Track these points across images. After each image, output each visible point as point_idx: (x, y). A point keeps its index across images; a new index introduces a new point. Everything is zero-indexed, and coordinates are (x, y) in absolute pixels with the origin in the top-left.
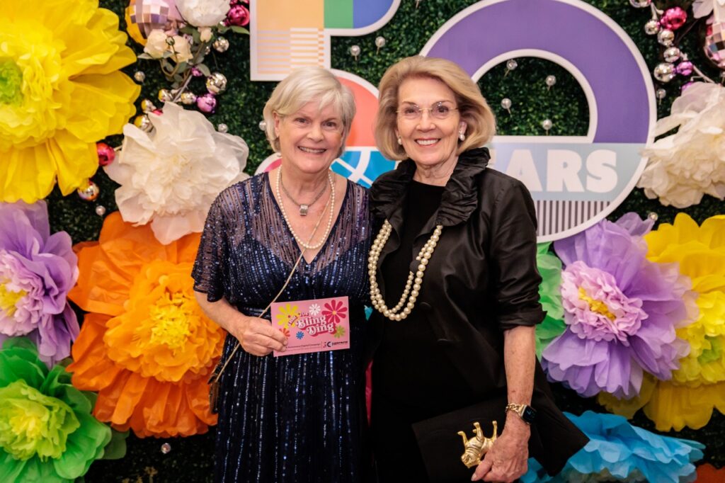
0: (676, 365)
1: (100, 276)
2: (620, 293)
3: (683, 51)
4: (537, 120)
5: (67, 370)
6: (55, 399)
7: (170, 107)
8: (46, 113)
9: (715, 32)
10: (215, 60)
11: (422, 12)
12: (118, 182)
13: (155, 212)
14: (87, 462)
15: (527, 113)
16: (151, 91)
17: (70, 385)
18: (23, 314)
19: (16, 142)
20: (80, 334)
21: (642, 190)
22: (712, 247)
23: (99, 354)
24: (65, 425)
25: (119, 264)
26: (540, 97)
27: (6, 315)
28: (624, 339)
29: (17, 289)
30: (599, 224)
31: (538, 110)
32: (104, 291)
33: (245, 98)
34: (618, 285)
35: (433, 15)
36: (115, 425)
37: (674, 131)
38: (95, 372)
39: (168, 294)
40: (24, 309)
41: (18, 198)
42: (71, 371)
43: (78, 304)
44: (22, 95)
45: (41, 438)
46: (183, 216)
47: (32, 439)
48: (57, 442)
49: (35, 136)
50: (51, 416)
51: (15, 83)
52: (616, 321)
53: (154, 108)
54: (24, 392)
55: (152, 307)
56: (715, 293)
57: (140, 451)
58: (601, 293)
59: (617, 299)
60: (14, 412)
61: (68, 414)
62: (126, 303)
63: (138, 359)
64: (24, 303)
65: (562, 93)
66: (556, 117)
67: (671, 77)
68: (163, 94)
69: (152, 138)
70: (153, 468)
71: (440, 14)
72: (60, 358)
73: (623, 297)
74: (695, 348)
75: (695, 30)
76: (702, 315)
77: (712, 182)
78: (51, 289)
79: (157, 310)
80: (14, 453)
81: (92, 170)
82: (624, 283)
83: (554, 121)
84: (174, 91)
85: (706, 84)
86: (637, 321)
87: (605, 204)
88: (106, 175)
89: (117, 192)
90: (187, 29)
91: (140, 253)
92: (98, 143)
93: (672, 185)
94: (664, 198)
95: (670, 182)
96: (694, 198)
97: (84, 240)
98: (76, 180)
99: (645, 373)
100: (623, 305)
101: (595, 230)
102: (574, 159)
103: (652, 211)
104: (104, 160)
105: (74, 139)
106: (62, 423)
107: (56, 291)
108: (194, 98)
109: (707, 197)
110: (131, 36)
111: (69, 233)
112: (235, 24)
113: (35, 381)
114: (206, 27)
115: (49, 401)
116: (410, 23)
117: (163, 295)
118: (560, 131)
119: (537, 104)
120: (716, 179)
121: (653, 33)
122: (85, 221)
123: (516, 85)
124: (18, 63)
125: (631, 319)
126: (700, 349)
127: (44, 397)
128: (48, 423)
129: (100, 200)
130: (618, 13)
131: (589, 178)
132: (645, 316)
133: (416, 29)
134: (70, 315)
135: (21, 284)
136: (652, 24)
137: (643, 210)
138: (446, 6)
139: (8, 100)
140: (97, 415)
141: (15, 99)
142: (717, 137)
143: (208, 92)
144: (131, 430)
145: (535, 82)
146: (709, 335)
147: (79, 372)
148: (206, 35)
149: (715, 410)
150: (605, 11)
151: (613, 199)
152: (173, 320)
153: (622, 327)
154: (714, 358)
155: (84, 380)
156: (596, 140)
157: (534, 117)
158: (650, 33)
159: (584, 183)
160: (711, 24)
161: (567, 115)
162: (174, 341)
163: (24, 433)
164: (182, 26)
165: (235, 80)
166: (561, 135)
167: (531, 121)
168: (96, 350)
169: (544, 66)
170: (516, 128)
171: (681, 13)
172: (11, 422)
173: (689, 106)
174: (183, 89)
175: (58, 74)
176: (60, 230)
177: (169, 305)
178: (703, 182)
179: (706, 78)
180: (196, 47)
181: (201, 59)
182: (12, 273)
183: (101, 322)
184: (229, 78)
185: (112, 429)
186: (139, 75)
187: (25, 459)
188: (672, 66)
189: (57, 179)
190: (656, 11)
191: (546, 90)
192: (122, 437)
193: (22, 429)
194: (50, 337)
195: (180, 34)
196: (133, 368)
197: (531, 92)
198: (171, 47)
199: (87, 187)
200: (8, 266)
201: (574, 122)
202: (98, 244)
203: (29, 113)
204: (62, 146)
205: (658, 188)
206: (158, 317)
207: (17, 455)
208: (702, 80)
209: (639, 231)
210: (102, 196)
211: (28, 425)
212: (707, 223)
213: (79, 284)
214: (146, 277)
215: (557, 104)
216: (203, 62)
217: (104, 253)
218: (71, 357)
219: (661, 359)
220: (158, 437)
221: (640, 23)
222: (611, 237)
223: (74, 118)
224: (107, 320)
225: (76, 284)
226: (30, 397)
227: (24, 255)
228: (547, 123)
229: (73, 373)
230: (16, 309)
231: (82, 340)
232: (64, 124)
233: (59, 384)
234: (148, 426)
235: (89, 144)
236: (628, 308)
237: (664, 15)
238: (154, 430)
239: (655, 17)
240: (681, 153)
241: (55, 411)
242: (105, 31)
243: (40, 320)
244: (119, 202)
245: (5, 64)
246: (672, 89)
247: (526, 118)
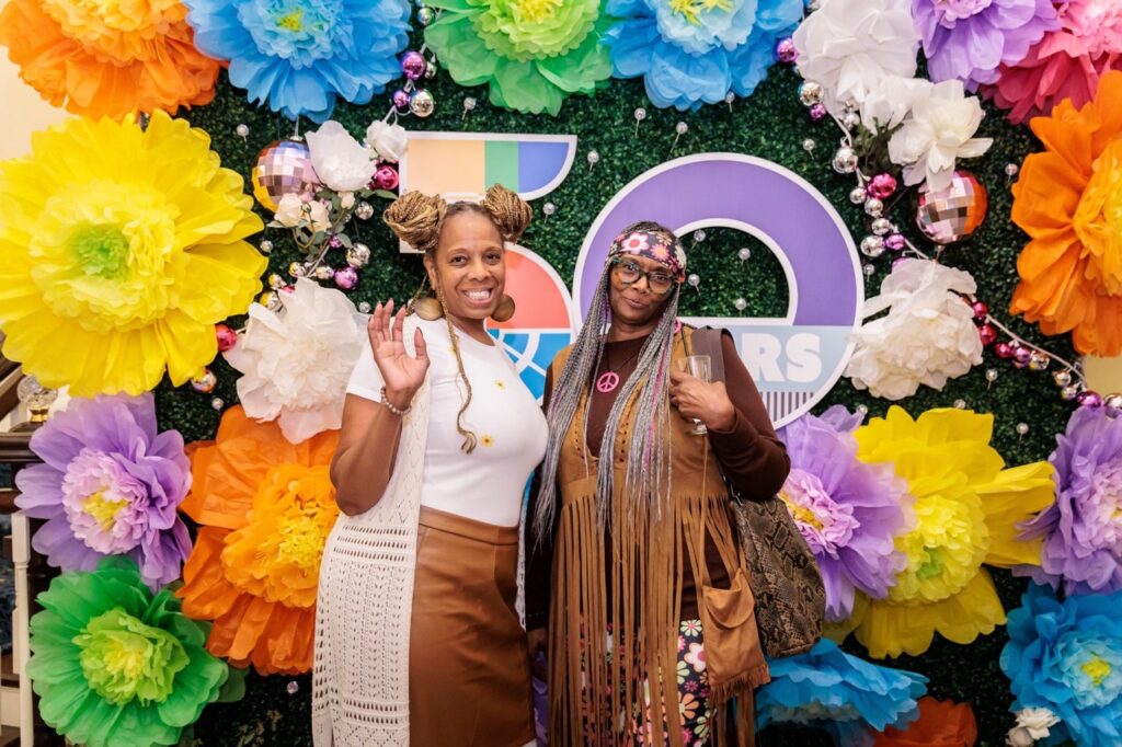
0: (892, 580)
1: (216, 481)
2: (828, 497)
3: (893, 222)
4: (729, 299)
5: (177, 595)
6: (160, 630)
7: (304, 283)
8: (155, 290)
9: (928, 202)
10: (356, 228)
11: (596, 174)
12: (242, 371)
13: (284, 407)
14: (200, 705)
15: (718, 291)
16: (280, 263)
17: (179, 613)
18: (124, 528)
19: (118, 324)
20: (193, 553)
21: (849, 379)
22: (929, 444)
23: (214, 575)
24: (171, 662)
25: (242, 468)
26: (733, 273)
27: (100, 530)
28: (832, 552)
29: (117, 498)
30: (802, 418)
31: (730, 287)
32: (221, 500)
33: (391, 272)
34: (825, 489)
35: (610, 178)
36: (234, 661)
37: (885, 313)
38: (208, 597)
39: (299, 503)
40: (125, 522)
41: (120, 390)
42: (181, 597)
43: (189, 515)
44: (126, 267)
45: (141, 678)
46: (318, 411)
47: (131, 679)
48: (162, 683)
49: (142, 316)
50: (155, 651)
51: (119, 255)
52: (823, 531)
53: (284, 284)
54: (122, 622)
55: (280, 518)
56: (935, 498)
57: (261, 691)
58: (807, 499)
59: (825, 505)
60: (109, 646)
61: (175, 647)
62: (249, 515)
63: (261, 581)
64: (124, 515)
65: (758, 269)
66: (751, 295)
67: (880, 251)
68: (295, 268)
69: (281, 318)
70: (277, 713)
71: (618, 177)
72: (168, 581)
73: (831, 502)
74: (913, 562)
75: (905, 198)
76: (921, 523)
77: (928, 371)
78: (158, 498)
79: (286, 523)
80: (107, 696)
81: (210, 357)
82: (831, 488)
83: (748, 300)
84: (307, 265)
85: (920, 260)
86: (847, 529)
87: (808, 395)
88: (226, 363)
89: (239, 382)
90: (324, 192)
91: (264, 454)
92: (217, 325)
93: (883, 374)
94: (875, 389)
95: (881, 370)
96: (907, 389)
97: (197, 439)
98: (191, 368)
99: (857, 591)
100: (831, 512)
101: (796, 425)
102: (772, 344)
103: (861, 403)
104: (224, 345)
105: (188, 320)
106: (169, 658)
107: (165, 502)
108: (333, 272)
109: (922, 387)
110: (259, 200)
111: (179, 430)
112: (381, 188)
113: (136, 610)
114: (347, 192)
115: (153, 632)
116: (583, 187)
117: (293, 504)
118: (755, 312)
119: (729, 281)
120: (932, 367)
121: (859, 201)
122: (198, 416)
123: (705, 259)
124: (124, 232)
125: (841, 528)
126: (919, 563)
127: (147, 627)
128: (152, 660)
129: (217, 391)
130: (819, 178)
131: (789, 366)
132: (857, 525)
133: (590, 194)
134: (181, 530)
135: (121, 493)
136: (858, 193)
137: (850, 401)
138: (625, 168)
139: (110, 274)
140: (211, 649)
141: (118, 273)
142: (932, 320)
143: (347, 265)
144: (252, 666)
145: (727, 255)
146: (929, 546)
147: (191, 597)
148: (348, 201)
149: (937, 634)
150: (804, 176)
151: (817, 391)
152: (304, 533)
153: (831, 537)
154: (935, 572)
155: (196, 607)
156: (797, 322)
157: (725, 295)
158: (856, 202)
159: (784, 371)
160: (924, 193)
161: (763, 293)
162: (306, 559)
163: (122, 671)
164: (319, 189)
165: (379, 251)
166: (757, 316)
167: (722, 300)
168: (211, 570)
169: (736, 238)
170: (705, 308)
171: (891, 180)
172: (106, 659)
173: (899, 286)
174: (318, 261)
175: (171, 244)
176: (169, 429)
177: (300, 516)
178: (918, 370)
179: (919, 253)
180: (334, 214)
181: (341, 228)
182: (111, 480)
183: (218, 538)
184: (372, 249)
185: (230, 666)
186: (266, 245)
187: (121, 704)
188: (881, 239)
189: (167, 367)
190: (862, 177)
191: (739, 265)
192: (239, 675)
193: (119, 666)
194: (156, 556)
195: (316, 198)
196: (256, 592)
197: (721, 267)
198: (307, 215)
199: (203, 376)
200: (106, 471)
201: (772, 301)
202: (215, 443)
203: (135, 291)
204: (173, 330)
205: (868, 377)
206: (288, 530)
207: (112, 699)
208: (914, 255)
209: (847, 427)
210: (220, 387)
211: (126, 662)
212: (925, 416)
213: (193, 491)
214: (272, 484)
215: (752, 280)
216: (343, 232)
217: (221, 454)
218: (181, 579)
219: (877, 575)
220: (283, 675)
221: (845, 189)
222: (815, 434)
223: (190, 296)
224: (225, 535)
225: (190, 492)
226: (129, 628)
227: (127, 457)
228: (740, 303)
229: (183, 599)
230: (115, 523)
231: (195, 559)
232: (176, 302)
233: (167, 612)
234: (273, 662)
235: (207, 327)
236: (837, 516)
237: (871, 182)
238: (280, 666)
239: (861, 184)
240: (893, 338)
241: (161, 644)
242: (227, 194)
243: (144, 535)
244: (241, 394)
245: (108, 233)
246: (881, 265)
247: (716, 297)
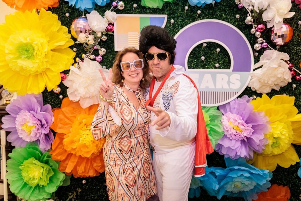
0: (264, 147)
1: (61, 120)
2: (244, 122)
3: (264, 39)
4: (214, 64)
5: (50, 153)
6: (45, 164)
7: (86, 60)
8: (42, 62)
9: (275, 32)
10: (102, 44)
11: (173, 27)
12: (68, 86)
13: (81, 97)
14: (57, 186)
15: (210, 61)
16: (79, 55)
17: (51, 159)
18: (34, 134)
19: (31, 73)
21: (250, 88)
22: (275, 105)
23: (60, 148)
24: (48, 174)
25: (68, 116)
26: (215, 56)
27: (27, 134)
28: (245, 139)
29: (32, 125)
30: (234, 100)
31: (214, 60)
32: (63, 125)
33: (112, 57)
34: (243, 120)
35: (177, 28)
36: (67, 173)
37: (261, 67)
38: (60, 154)
39: (86, 126)
40: (34, 132)
41: (32, 92)
42: (51, 154)
43: (54, 130)
44: (34, 56)
45: (40, 178)
46: (91, 98)
47: (37, 179)
48: (45, 180)
49: (38, 70)
50: (43, 170)
51: (31, 52)
52: (242, 133)
53: (80, 60)
54: (34, 162)
55: (80, 130)
56: (277, 122)
57: (75, 183)
58: (237, 123)
59: (243, 125)
60: (30, 169)
61: (49, 169)
62: (71, 129)
63: (75, 149)
64: (34, 130)
65: (222, 55)
66: (220, 63)
67: (260, 48)
68: (84, 56)
69: (80, 71)
70: (79, 189)
71: (180, 27)
72: (47, 149)
73: (245, 124)
74: (270, 142)
75: (268, 32)
76: (272, 130)
77: (275, 84)
78: (44, 125)
79: (82, 132)
80: (30, 184)
81: (59, 82)
82: (245, 119)
83: (219, 64)
84: (87, 55)
85: (272, 50)
86: (250, 132)
87: (236, 93)
88: (63, 84)
89: (67, 90)
90: (93, 33)
91: (75, 112)
92: (61, 73)
93: (261, 85)
94: (258, 90)
95: (260, 85)
96: (269, 90)
97: (55, 107)
98: (53, 86)
99: (254, 151)
100: (245, 127)
101: (233, 102)
102: (226, 77)
103: (254, 95)
104: (63, 79)
105: (52, 71)
106: (48, 173)
107: (46, 125)
108: (94, 56)
109: (273, 90)
110: (73, 35)
111: (50, 105)
112: (109, 31)
113: (38, 158)
114: (99, 32)
115: (43, 165)
116: (169, 31)
117: (84, 126)
118: (222, 68)
119: (214, 58)
120: (276, 83)
121: (254, 33)
122: (55, 101)
123: (206, 52)
124: (33, 45)
125: (248, 131)
126: (272, 142)
127: (41, 163)
128: (43, 173)
129: (61, 93)
130: (241, 27)
131: (231, 84)
132: (253, 131)
133: (171, 33)
134: (51, 134)
135: (33, 123)
136: (253, 31)
137: (251, 94)
138: (182, 25)
139: (29, 58)
140: (60, 170)
141: (31, 57)
142: (276, 68)
143: (99, 55)
144: (72, 175)
145: (213, 51)
146: (275, 137)
147: (54, 154)
148: (99, 35)
149: (278, 165)
150: (236, 26)
151: (239, 91)
152: (87, 135)
153: (245, 135)
154: (277, 145)
155: (55, 157)
156: (233, 70)
157: (212, 63)
158: (252, 33)
159: (229, 85)
160: (273, 30)
161: (224, 62)
162: (88, 143)
164: (90, 32)
165: (108, 51)
166: (222, 69)
167: (211, 64)
168: (60, 146)
169: (216, 45)
170: (206, 67)
171: (263, 26)
172: (29, 173)
173: (265, 58)
174: (90, 54)
175: (47, 48)
176: (46, 104)
177: (86, 130)
178: (271, 84)
180: (95, 39)
181: (97, 43)
182: (30, 119)
183: (62, 137)
184: (107, 50)
185: (66, 175)
186: (75, 49)
187: (34, 186)
188: (260, 44)
189: (46, 86)
190: (254, 26)
191: (217, 53)
192: (69, 178)
193: (33, 175)
194: (44, 142)
195: (90, 34)
196: (73, 152)
197: (211, 54)
198: (87, 39)
199: (57, 88)
200: (28, 117)
201: (227, 64)
202: (61, 109)
203: (36, 62)
204: (48, 74)
205: (256, 86)
206: (82, 134)
207: (31, 185)
208: (270, 49)
209: (248, 101)
210: (62, 92)
211: (35, 174)
212: (273, 97)
213: (54, 123)
214: (78, 120)
215: (220, 58)
216: (98, 44)
217: (62, 111)
218: (51, 149)
219: (258, 145)
220: (82, 177)
221: (249, 30)
222: (239, 104)
223: (51, 64)
224: (64, 136)
225: (53, 123)
226: (36, 164)
227: (35, 112)
228: (217, 65)
229: (52, 154)
230: (31, 132)
231: (55, 142)
232: (48, 66)
233: (47, 158)
234: (79, 173)
235: (58, 73)
236: (247, 128)
237: (257, 27)
238: (81, 175)
239: (254, 28)
240: (263, 74)
241: (45, 168)
242: (64, 33)
243: (40, 136)
244: (68, 93)
245: (28, 45)
246: (261, 52)
247: (210, 63)
